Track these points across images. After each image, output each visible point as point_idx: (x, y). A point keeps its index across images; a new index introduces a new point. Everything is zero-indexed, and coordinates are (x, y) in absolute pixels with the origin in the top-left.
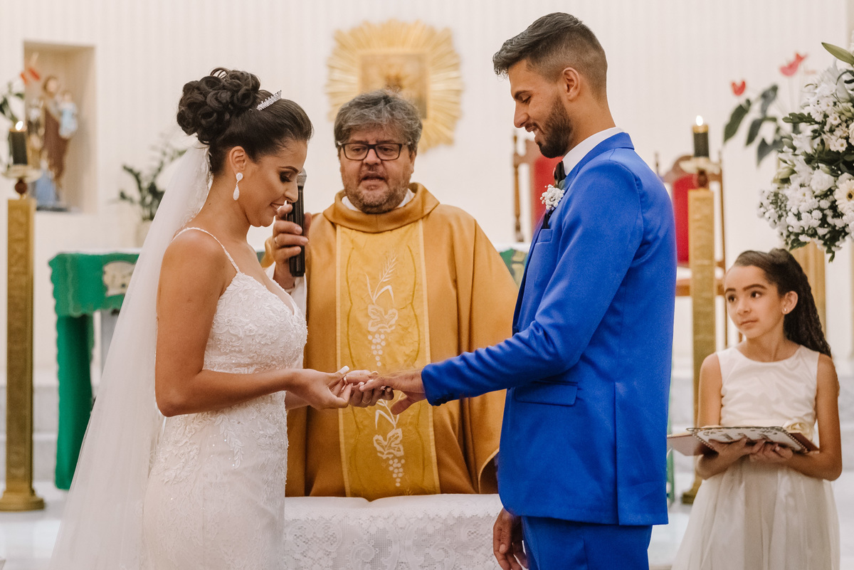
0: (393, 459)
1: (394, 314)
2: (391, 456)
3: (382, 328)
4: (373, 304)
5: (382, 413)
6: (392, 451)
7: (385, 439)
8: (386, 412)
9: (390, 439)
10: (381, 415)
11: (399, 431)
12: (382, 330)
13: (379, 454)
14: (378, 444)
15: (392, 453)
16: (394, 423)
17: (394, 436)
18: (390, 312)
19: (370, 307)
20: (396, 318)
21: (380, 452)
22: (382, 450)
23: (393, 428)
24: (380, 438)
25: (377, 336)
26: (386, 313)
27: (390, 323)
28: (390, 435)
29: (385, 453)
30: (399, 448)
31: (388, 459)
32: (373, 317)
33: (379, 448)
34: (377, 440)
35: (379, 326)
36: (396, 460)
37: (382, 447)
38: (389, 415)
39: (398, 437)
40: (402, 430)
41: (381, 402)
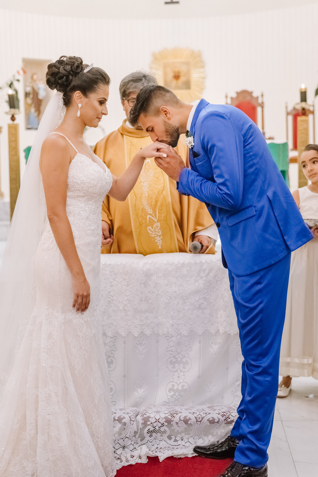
0: (157, 236)
2: (156, 235)
5: (150, 216)
6: (156, 233)
7: (152, 228)
9: (155, 228)
10: (150, 218)
11: (159, 224)
12: (147, 180)
13: (150, 235)
14: (150, 230)
16: (156, 220)
17: (156, 226)
18: (150, 171)
20: (153, 173)
22: (151, 233)
23: (156, 222)
24: (150, 228)
26: (148, 172)
27: (151, 176)
28: (154, 226)
29: (153, 234)
30: (159, 231)
31: (155, 237)
32: (142, 175)
33: (150, 232)
34: (149, 229)
35: (146, 178)
36: (158, 237)
37: (152, 231)
38: (153, 217)
39: (158, 226)
40: (160, 223)
41: (149, 212)
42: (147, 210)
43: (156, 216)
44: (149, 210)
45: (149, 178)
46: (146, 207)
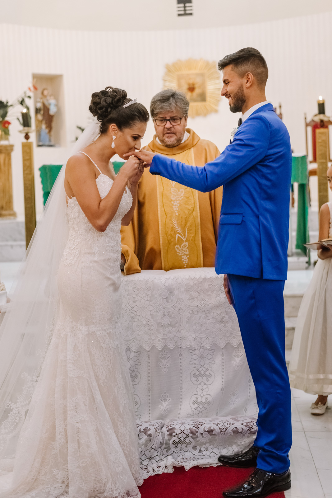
0: (184, 255)
1: (183, 191)
2: (183, 254)
3: (177, 198)
4: (173, 187)
5: (179, 235)
6: (183, 252)
7: (180, 247)
8: (181, 235)
9: (183, 247)
10: (179, 237)
11: (187, 243)
12: (177, 199)
13: (178, 253)
14: (178, 249)
15: (183, 253)
16: (184, 240)
17: (184, 245)
18: (181, 190)
19: (172, 189)
20: (184, 193)
21: (178, 252)
22: (179, 251)
23: (184, 242)
24: (178, 246)
25: (175, 202)
26: (179, 191)
27: (181, 196)
28: (182, 245)
29: (181, 253)
30: (186, 251)
31: (182, 255)
32: (173, 193)
33: (178, 251)
34: (177, 247)
35: (176, 197)
36: (185, 256)
37: (179, 250)
38: (182, 236)
39: (186, 246)
40: (188, 243)
41: (179, 231)
42: (177, 229)
43: (185, 236)
44: (179, 230)
45: (179, 197)
46: (176, 226)
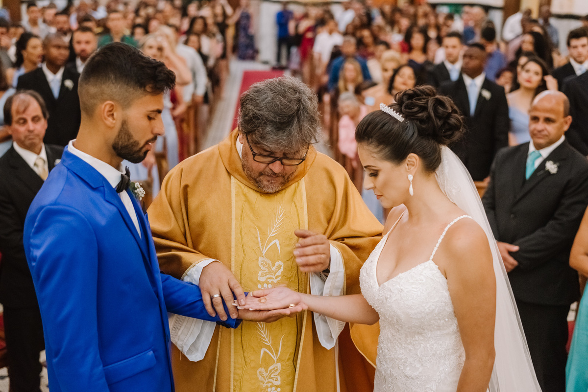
0: (271, 387)
1: (281, 266)
2: (270, 385)
3: (270, 278)
4: (263, 257)
5: (266, 350)
6: (271, 380)
7: (266, 371)
8: (270, 349)
9: (271, 371)
10: (265, 352)
11: (279, 365)
12: (270, 281)
13: (261, 383)
14: (261, 375)
15: (271, 382)
16: (275, 359)
17: (274, 369)
18: (277, 264)
19: (260, 259)
20: (282, 269)
21: (262, 382)
22: (263, 379)
23: (274, 362)
24: (263, 370)
25: (265, 285)
26: (273, 265)
27: (277, 274)
28: (271, 368)
29: (266, 382)
30: (277, 379)
31: (267, 387)
32: (263, 268)
33: (261, 378)
34: (260, 372)
35: (268, 276)
36: (273, 388)
37: (264, 377)
38: (272, 353)
39: (277, 369)
40: (281, 364)
41: (267, 342)
42: (264, 338)
43: (277, 351)
44: (267, 340)
45: (274, 277)
46: (262, 332)
